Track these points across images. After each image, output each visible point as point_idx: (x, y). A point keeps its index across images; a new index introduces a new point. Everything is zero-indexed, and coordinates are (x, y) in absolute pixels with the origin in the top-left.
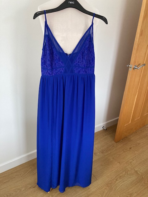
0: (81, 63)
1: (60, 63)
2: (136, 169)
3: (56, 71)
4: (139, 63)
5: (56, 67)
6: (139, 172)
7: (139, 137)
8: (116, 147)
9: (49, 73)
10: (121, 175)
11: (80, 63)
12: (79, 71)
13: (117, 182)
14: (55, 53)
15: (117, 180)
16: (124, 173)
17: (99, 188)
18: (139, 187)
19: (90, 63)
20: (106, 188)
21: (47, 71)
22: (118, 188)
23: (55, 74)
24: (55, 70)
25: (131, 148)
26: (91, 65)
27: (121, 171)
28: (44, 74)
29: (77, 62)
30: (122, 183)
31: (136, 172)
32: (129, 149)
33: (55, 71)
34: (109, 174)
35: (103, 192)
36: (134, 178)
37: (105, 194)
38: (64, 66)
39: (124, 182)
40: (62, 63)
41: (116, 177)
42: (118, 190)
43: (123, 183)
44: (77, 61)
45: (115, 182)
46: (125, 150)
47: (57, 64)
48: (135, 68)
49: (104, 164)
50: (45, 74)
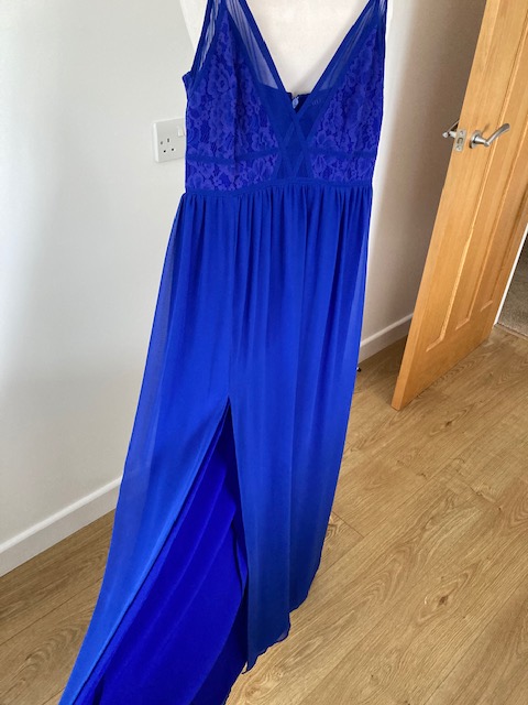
0: (335, 135)
1: (265, 131)
2: (477, 489)
3: (250, 170)
4: (487, 122)
5: (250, 150)
6: (488, 494)
7: (468, 383)
8: (402, 425)
9: (225, 181)
10: (434, 512)
11: (331, 137)
12: (328, 172)
13: (426, 535)
14: (249, 91)
15: (424, 529)
16: (443, 504)
17: (374, 563)
18: (496, 539)
19: (366, 139)
20: (395, 560)
21: (217, 171)
22: (431, 553)
23: (245, 182)
24: (245, 163)
25: (449, 423)
26: (369, 147)
27: (431, 499)
28: (198, 184)
29: (323, 132)
30: (440, 536)
31: (478, 495)
32: (443, 427)
33: (247, 170)
34: (396, 515)
35: (390, 573)
36: (473, 515)
37: (395, 577)
38: (276, 145)
39: (447, 531)
40: (272, 132)
41: (419, 521)
42: (432, 557)
43: (445, 536)
44: (325, 128)
45: (420, 536)
46: (431, 434)
47: (255, 137)
48: (474, 142)
49: (374, 483)
50: (202, 186)
